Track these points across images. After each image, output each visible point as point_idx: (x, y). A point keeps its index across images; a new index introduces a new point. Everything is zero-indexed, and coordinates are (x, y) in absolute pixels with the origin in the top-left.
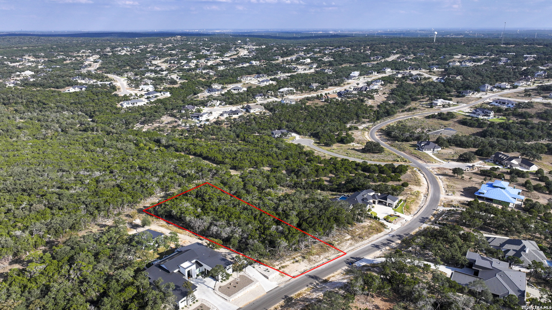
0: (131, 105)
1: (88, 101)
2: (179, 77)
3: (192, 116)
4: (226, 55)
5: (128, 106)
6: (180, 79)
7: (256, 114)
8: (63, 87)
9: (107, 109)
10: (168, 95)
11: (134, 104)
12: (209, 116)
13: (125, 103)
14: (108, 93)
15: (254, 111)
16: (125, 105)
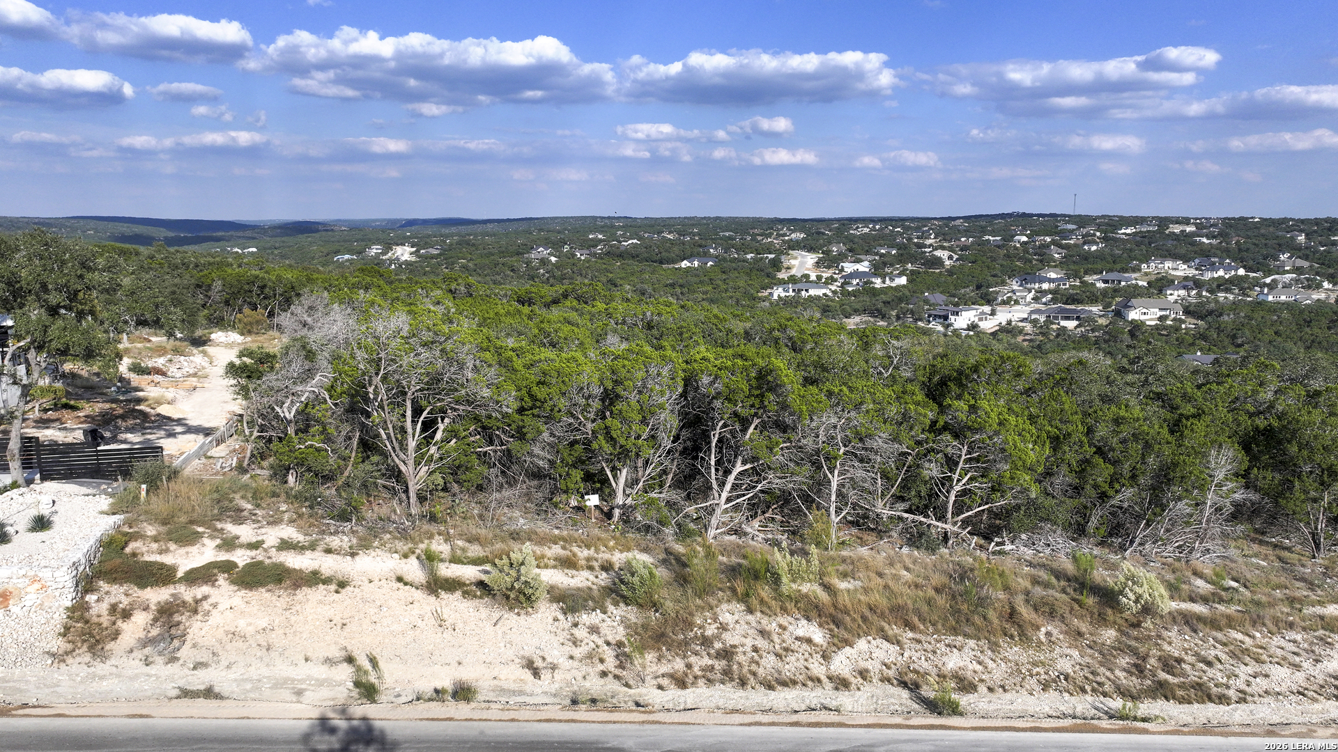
0: (791, 293)
1: (701, 282)
2: (955, 257)
3: (929, 316)
4: (1123, 231)
5: (783, 295)
6: (957, 260)
7: (1148, 323)
8: (674, 262)
9: (731, 297)
10: (903, 280)
11: (800, 290)
12: (981, 320)
13: (780, 289)
14: (755, 272)
15: (1143, 318)
16: (778, 292)
